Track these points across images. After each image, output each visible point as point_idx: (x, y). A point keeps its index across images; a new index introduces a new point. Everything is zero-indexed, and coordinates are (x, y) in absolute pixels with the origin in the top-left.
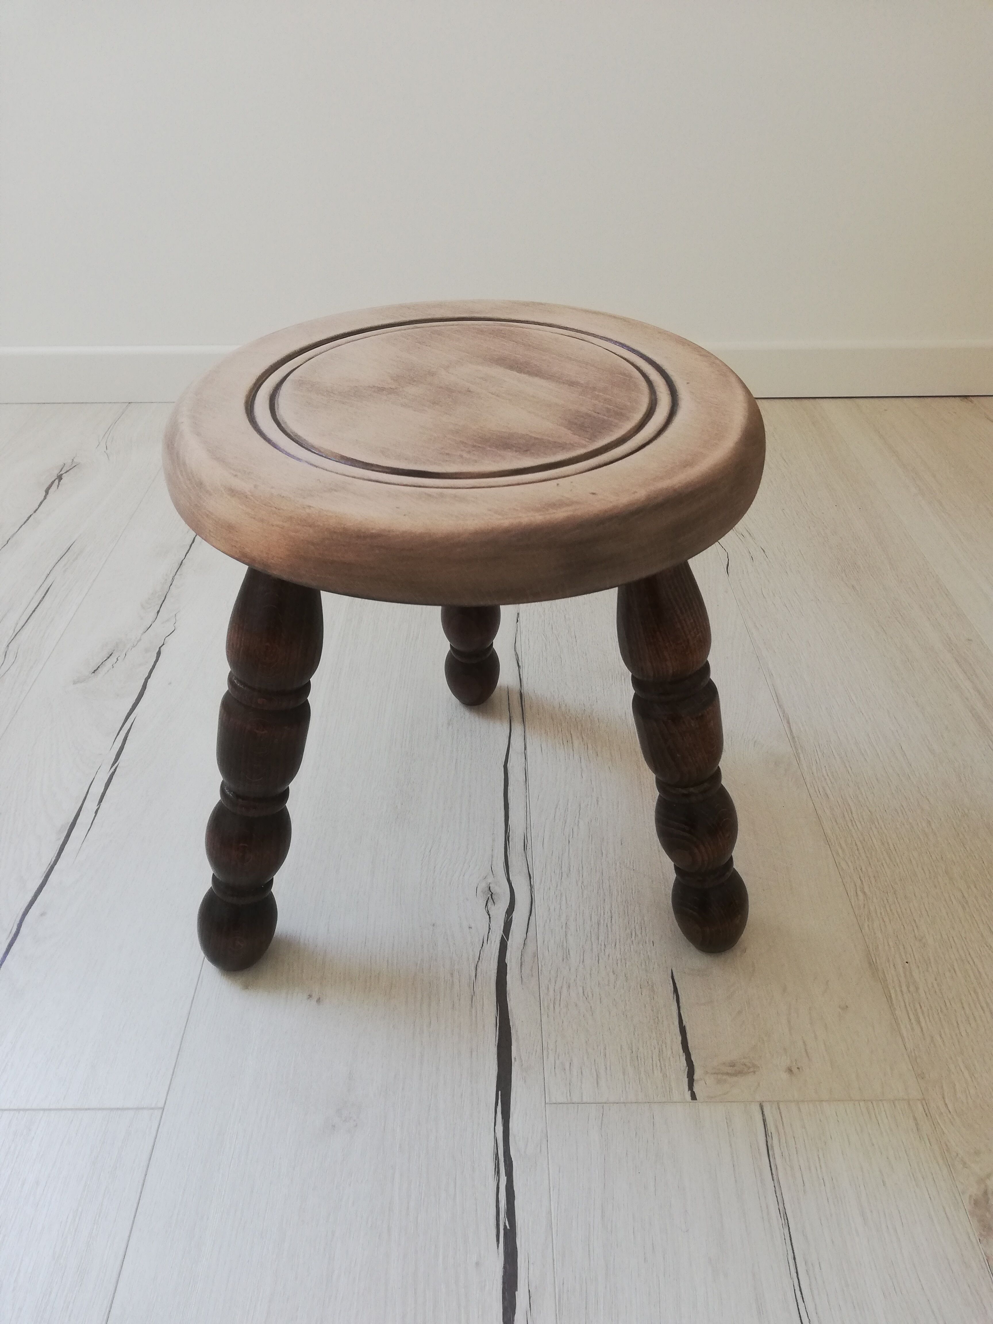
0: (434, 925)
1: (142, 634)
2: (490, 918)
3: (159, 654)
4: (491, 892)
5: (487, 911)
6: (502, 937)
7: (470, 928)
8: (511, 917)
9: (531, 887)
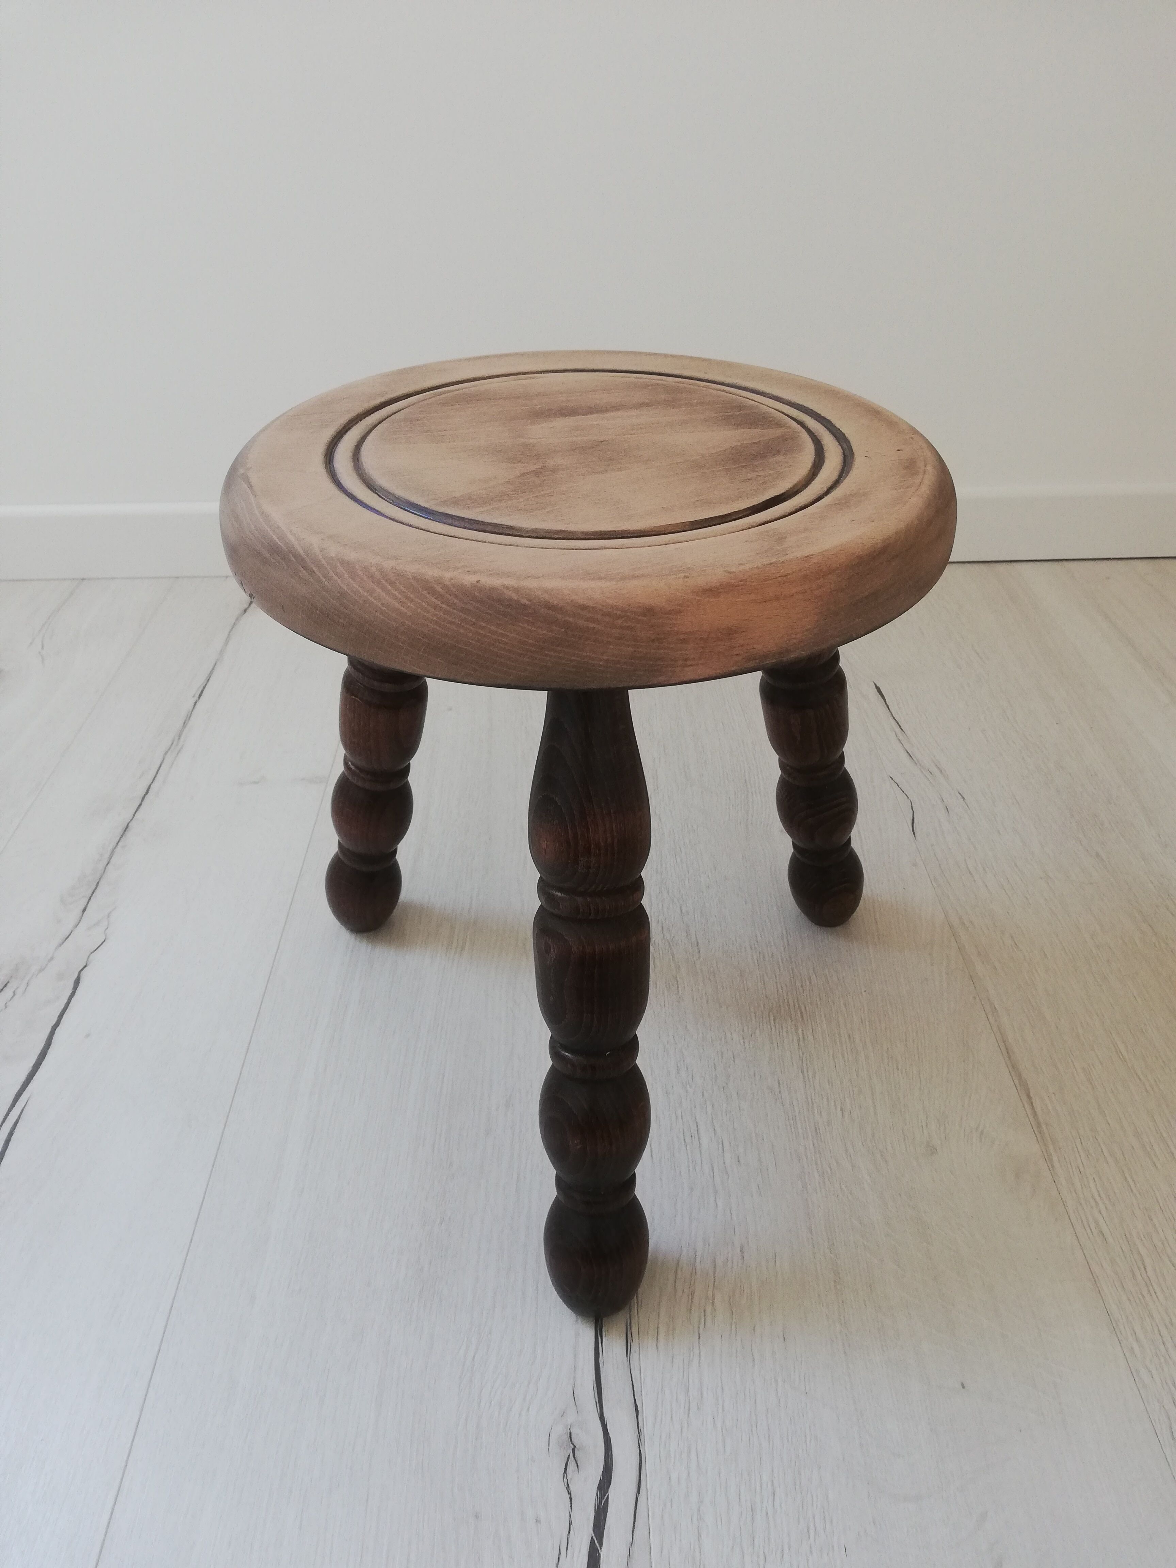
0: (477, 1517)
1: (56, 948)
2: (571, 1499)
3: (77, 982)
4: (573, 1445)
5: (566, 1486)
6: (592, 1542)
7: (538, 1521)
8: (605, 1499)
9: (639, 1433)
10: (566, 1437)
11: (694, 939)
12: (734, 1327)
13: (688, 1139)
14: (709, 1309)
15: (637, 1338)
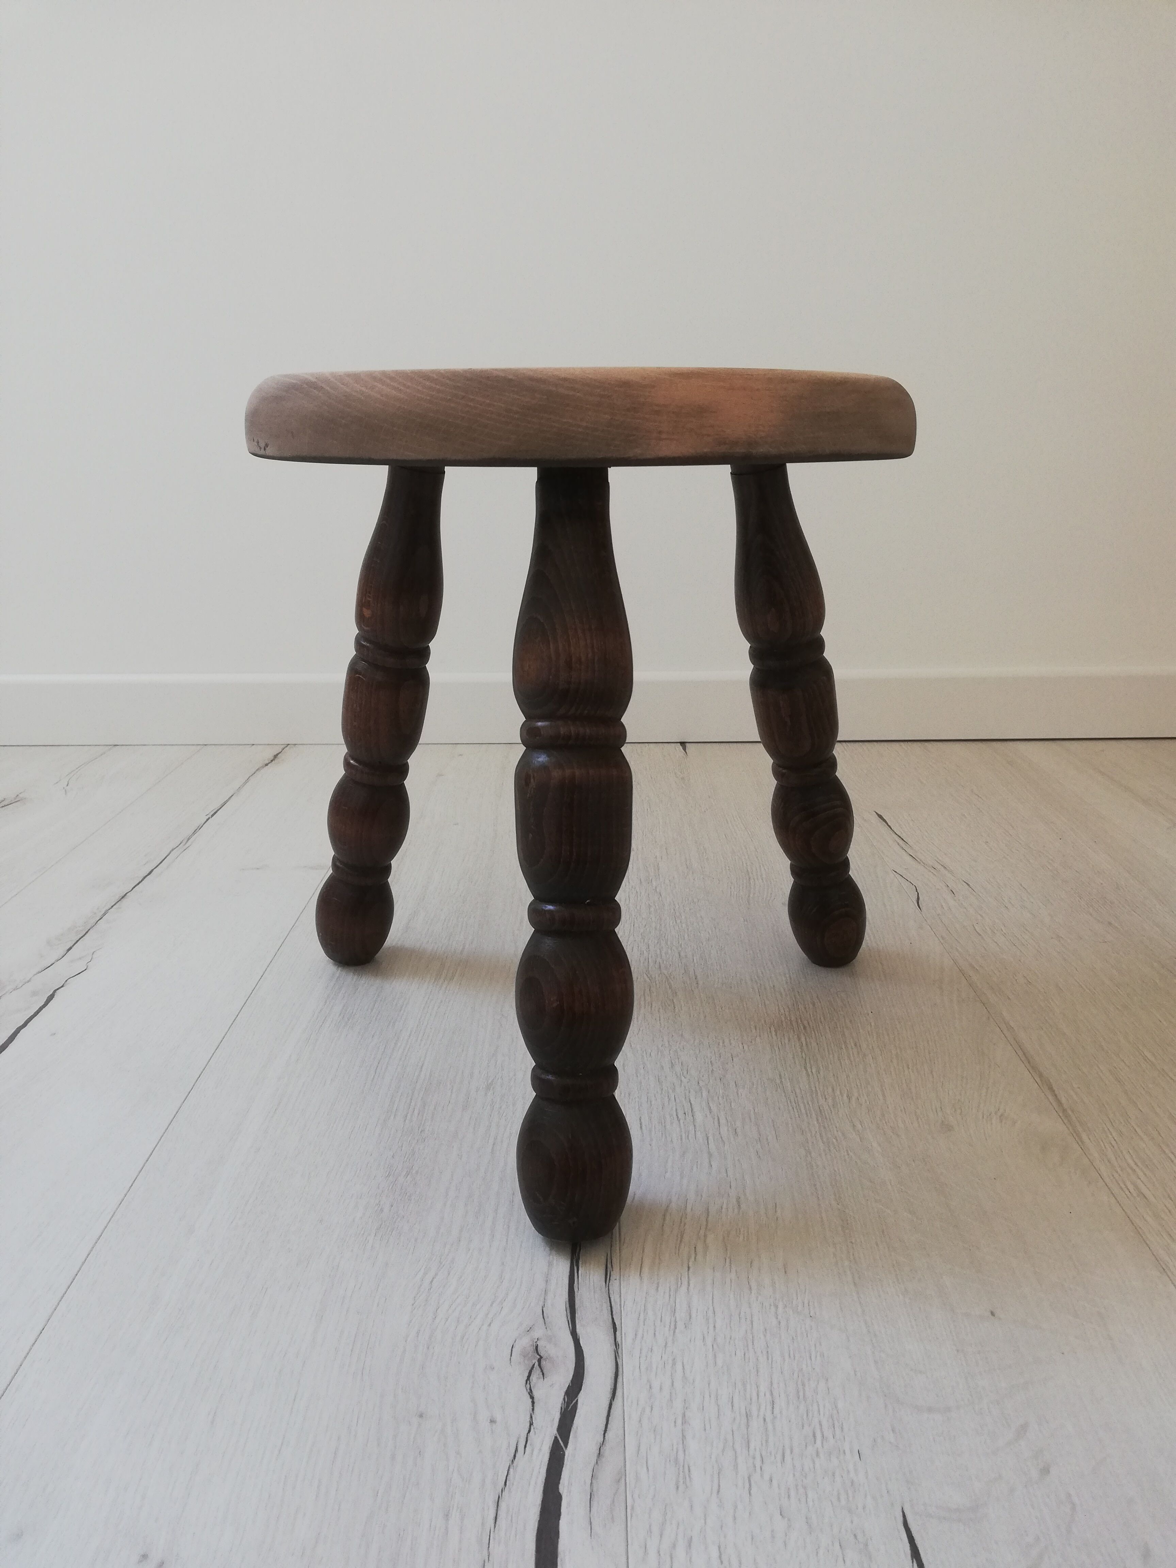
0: (421, 1416)
1: (35, 975)
2: (533, 1403)
3: (51, 997)
4: (540, 1355)
5: (529, 1391)
6: (556, 1440)
7: (493, 1421)
8: (574, 1402)
9: (616, 1347)
10: (532, 1349)
11: (692, 973)
12: (728, 1260)
13: (681, 1115)
14: (700, 1248)
15: (619, 1268)
